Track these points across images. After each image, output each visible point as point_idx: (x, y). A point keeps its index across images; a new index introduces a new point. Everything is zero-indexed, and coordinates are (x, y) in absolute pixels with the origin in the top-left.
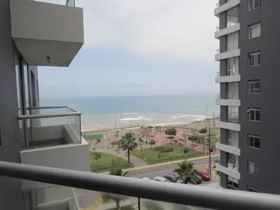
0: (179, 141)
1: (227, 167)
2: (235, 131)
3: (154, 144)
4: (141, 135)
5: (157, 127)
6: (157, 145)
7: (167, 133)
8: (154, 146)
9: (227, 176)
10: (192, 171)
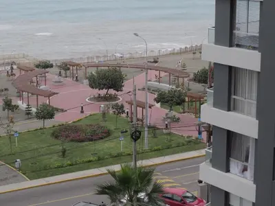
0: (127, 108)
1: (228, 171)
2: (251, 72)
3: (51, 116)
4: (13, 91)
5: (65, 67)
6: (59, 119)
7: (95, 83)
8: (49, 123)
9: (227, 195)
10: (150, 189)
